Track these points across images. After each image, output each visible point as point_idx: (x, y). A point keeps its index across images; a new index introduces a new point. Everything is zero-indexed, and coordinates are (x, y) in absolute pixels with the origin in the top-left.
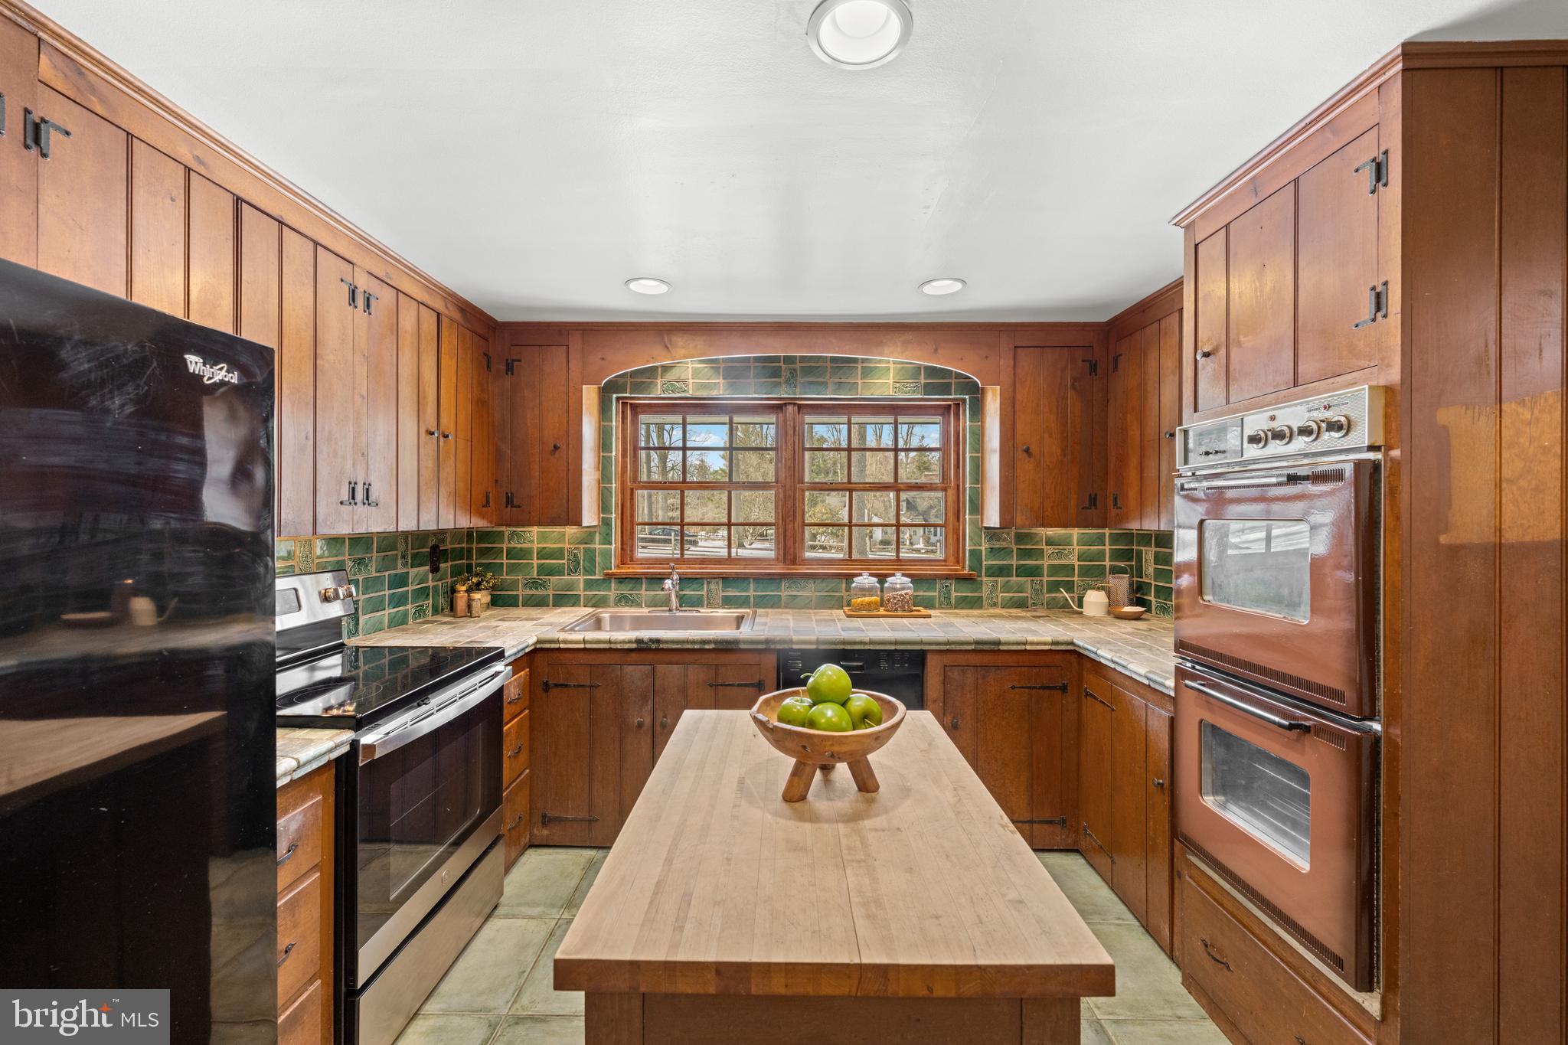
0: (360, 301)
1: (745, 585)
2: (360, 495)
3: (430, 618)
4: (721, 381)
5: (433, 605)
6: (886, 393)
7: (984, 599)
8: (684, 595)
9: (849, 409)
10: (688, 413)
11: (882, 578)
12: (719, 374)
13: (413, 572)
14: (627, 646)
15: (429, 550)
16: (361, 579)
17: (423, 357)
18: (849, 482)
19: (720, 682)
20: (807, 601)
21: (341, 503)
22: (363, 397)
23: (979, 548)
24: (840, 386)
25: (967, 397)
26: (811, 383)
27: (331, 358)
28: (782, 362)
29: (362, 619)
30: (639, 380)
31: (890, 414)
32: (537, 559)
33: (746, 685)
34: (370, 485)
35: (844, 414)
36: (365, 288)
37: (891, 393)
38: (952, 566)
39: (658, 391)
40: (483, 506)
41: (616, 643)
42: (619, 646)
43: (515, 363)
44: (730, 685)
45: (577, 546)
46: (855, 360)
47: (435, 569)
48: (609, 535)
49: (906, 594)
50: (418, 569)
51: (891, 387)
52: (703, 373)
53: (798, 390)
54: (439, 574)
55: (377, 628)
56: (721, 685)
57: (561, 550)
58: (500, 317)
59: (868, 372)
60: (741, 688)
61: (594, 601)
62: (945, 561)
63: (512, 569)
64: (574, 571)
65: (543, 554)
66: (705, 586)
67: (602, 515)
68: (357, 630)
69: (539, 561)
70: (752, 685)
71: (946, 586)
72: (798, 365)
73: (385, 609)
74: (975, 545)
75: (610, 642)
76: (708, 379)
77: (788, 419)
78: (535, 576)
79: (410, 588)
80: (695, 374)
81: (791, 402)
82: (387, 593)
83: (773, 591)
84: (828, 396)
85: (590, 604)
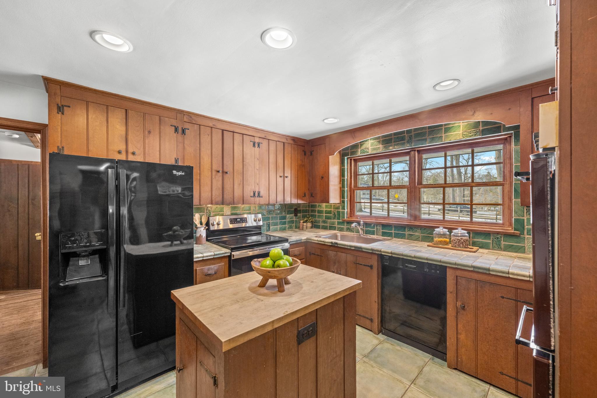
0: (256, 145)
1: (390, 228)
2: (256, 194)
3: (294, 229)
4: (381, 146)
5: (295, 226)
6: (458, 138)
7: (527, 248)
8: (368, 230)
9: (445, 149)
10: (374, 160)
11: (450, 230)
12: (380, 143)
13: (288, 216)
14: (329, 244)
15: (294, 210)
16: (270, 217)
17: (278, 156)
18: (445, 183)
19: (358, 262)
20: (417, 237)
21: (251, 197)
22: (258, 170)
23: (522, 218)
24: (433, 140)
25: (513, 132)
26: (419, 140)
27: (248, 161)
28: (406, 133)
29: (271, 227)
30: (353, 150)
31: (469, 148)
32: (325, 214)
33: (366, 266)
34: (260, 192)
35: (442, 151)
36: (258, 141)
37: (461, 138)
38: (507, 227)
39: (359, 154)
40: (303, 197)
41: (326, 242)
42: (327, 244)
43: (313, 152)
44: (361, 264)
45: (335, 210)
46: (441, 126)
47: (296, 215)
48: (344, 206)
49: (462, 239)
50: (290, 215)
51: (461, 135)
52: (374, 144)
53: (413, 144)
54: (297, 217)
55: (276, 230)
56: (358, 264)
57: (331, 211)
58: (308, 139)
59: (448, 129)
60: (364, 266)
61: (340, 229)
62: (503, 224)
63: (319, 216)
64: (334, 218)
65: (327, 212)
66: (375, 227)
67: (342, 200)
68: (269, 230)
69: (325, 215)
70: (368, 266)
71: (498, 238)
72: (413, 133)
73: (278, 225)
74: (519, 216)
75: (324, 242)
76: (376, 146)
77: (412, 157)
78: (324, 219)
79: (287, 220)
80: (372, 145)
81: (413, 150)
82: (279, 221)
83: (402, 232)
84: (428, 145)
85: (339, 230)
